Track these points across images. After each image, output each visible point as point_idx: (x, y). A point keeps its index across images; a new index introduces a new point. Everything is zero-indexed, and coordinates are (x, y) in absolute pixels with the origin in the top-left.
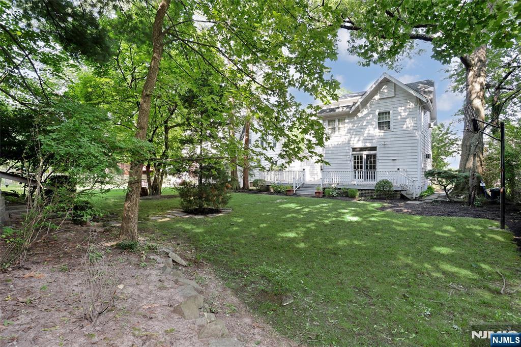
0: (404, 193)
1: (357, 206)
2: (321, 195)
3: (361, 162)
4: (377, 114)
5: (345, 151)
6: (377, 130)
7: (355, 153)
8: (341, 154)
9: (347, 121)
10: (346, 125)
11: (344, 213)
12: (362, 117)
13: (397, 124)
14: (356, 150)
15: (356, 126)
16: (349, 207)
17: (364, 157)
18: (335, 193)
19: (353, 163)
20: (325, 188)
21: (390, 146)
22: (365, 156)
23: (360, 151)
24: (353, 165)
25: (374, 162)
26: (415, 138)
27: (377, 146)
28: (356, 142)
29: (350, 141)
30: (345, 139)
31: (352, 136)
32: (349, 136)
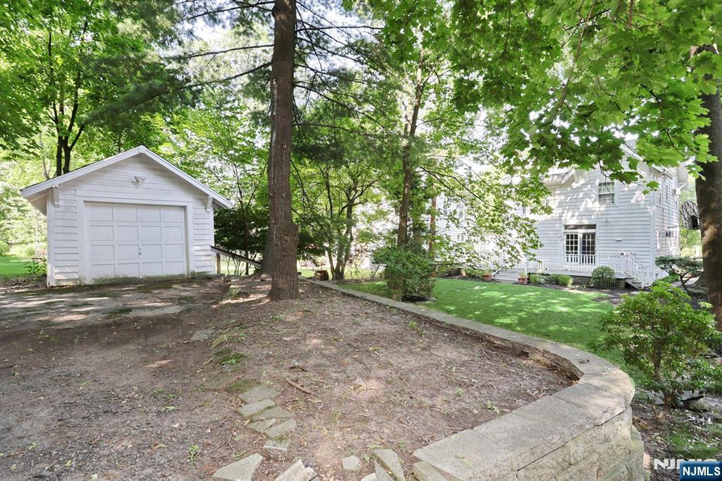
0: (629, 282)
1: (570, 295)
2: (526, 282)
3: (576, 243)
4: (597, 183)
5: (556, 229)
6: (597, 204)
7: (567, 231)
8: (550, 232)
9: (558, 192)
10: (557, 197)
11: (554, 304)
12: (577, 188)
13: (623, 197)
14: (569, 227)
15: (569, 198)
16: (560, 297)
17: (580, 236)
18: (543, 280)
19: (565, 242)
20: (530, 274)
21: (613, 223)
22: (582, 235)
23: (574, 229)
24: (566, 245)
25: (593, 243)
26: (647, 215)
27: (596, 224)
28: (569, 218)
29: (561, 216)
30: (555, 214)
31: (564, 211)
32: (561, 211)
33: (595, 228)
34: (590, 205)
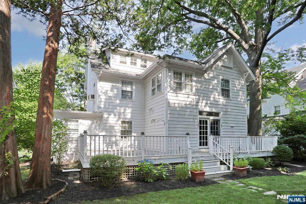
3: (206, 127)
4: (220, 79)
6: (221, 96)
9: (194, 78)
10: (194, 83)
12: (209, 79)
13: (234, 94)
14: (203, 113)
17: (209, 122)
23: (207, 115)
24: (199, 130)
25: (217, 128)
26: (244, 109)
27: (220, 112)
28: (204, 104)
29: (198, 102)
30: (193, 100)
31: (200, 98)
32: (197, 97)
33: (219, 116)
34: (217, 97)
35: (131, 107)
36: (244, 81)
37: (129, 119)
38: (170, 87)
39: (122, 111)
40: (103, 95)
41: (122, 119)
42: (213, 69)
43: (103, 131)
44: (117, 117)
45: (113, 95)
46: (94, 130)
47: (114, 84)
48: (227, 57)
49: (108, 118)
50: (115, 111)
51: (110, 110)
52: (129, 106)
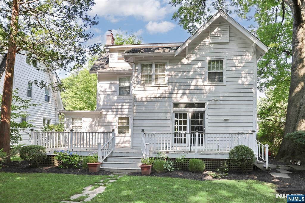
2: (150, 170)
3: (185, 122)
4: (207, 61)
5: (164, 107)
6: (207, 82)
7: (176, 109)
8: (159, 111)
9: (167, 67)
10: (167, 73)
12: (188, 64)
13: (230, 76)
14: (179, 106)
15: (180, 74)
17: (189, 115)
18: (171, 166)
19: (174, 122)
21: (221, 102)
22: (191, 114)
23: (184, 107)
24: (174, 125)
25: (202, 123)
26: (250, 94)
27: (206, 102)
28: (179, 95)
29: (171, 94)
30: (165, 91)
31: (174, 88)
32: (171, 88)
33: (204, 107)
34: (200, 83)
35: (128, 103)
36: (251, 55)
37: (126, 115)
38: (137, 82)
39: (120, 107)
40: (102, 93)
41: (119, 115)
42: (195, 50)
43: (102, 127)
44: (115, 113)
45: (111, 93)
46: (94, 127)
47: (112, 82)
48: (219, 29)
49: (106, 115)
50: (113, 108)
51: (108, 107)
52: (126, 101)
